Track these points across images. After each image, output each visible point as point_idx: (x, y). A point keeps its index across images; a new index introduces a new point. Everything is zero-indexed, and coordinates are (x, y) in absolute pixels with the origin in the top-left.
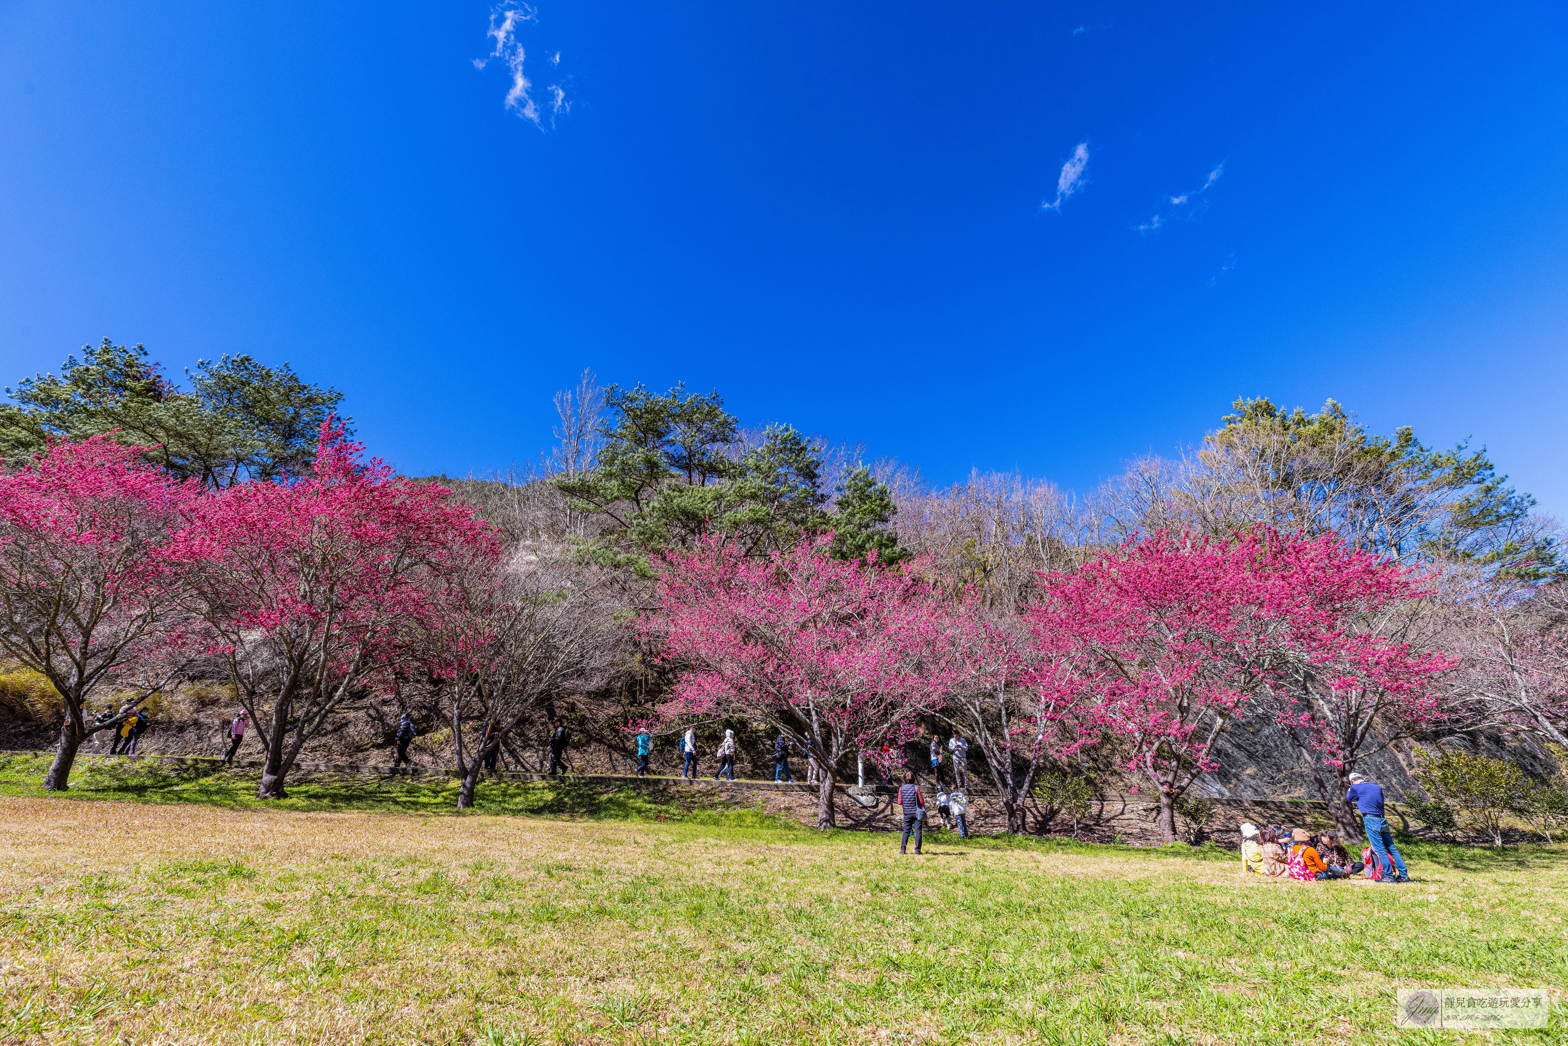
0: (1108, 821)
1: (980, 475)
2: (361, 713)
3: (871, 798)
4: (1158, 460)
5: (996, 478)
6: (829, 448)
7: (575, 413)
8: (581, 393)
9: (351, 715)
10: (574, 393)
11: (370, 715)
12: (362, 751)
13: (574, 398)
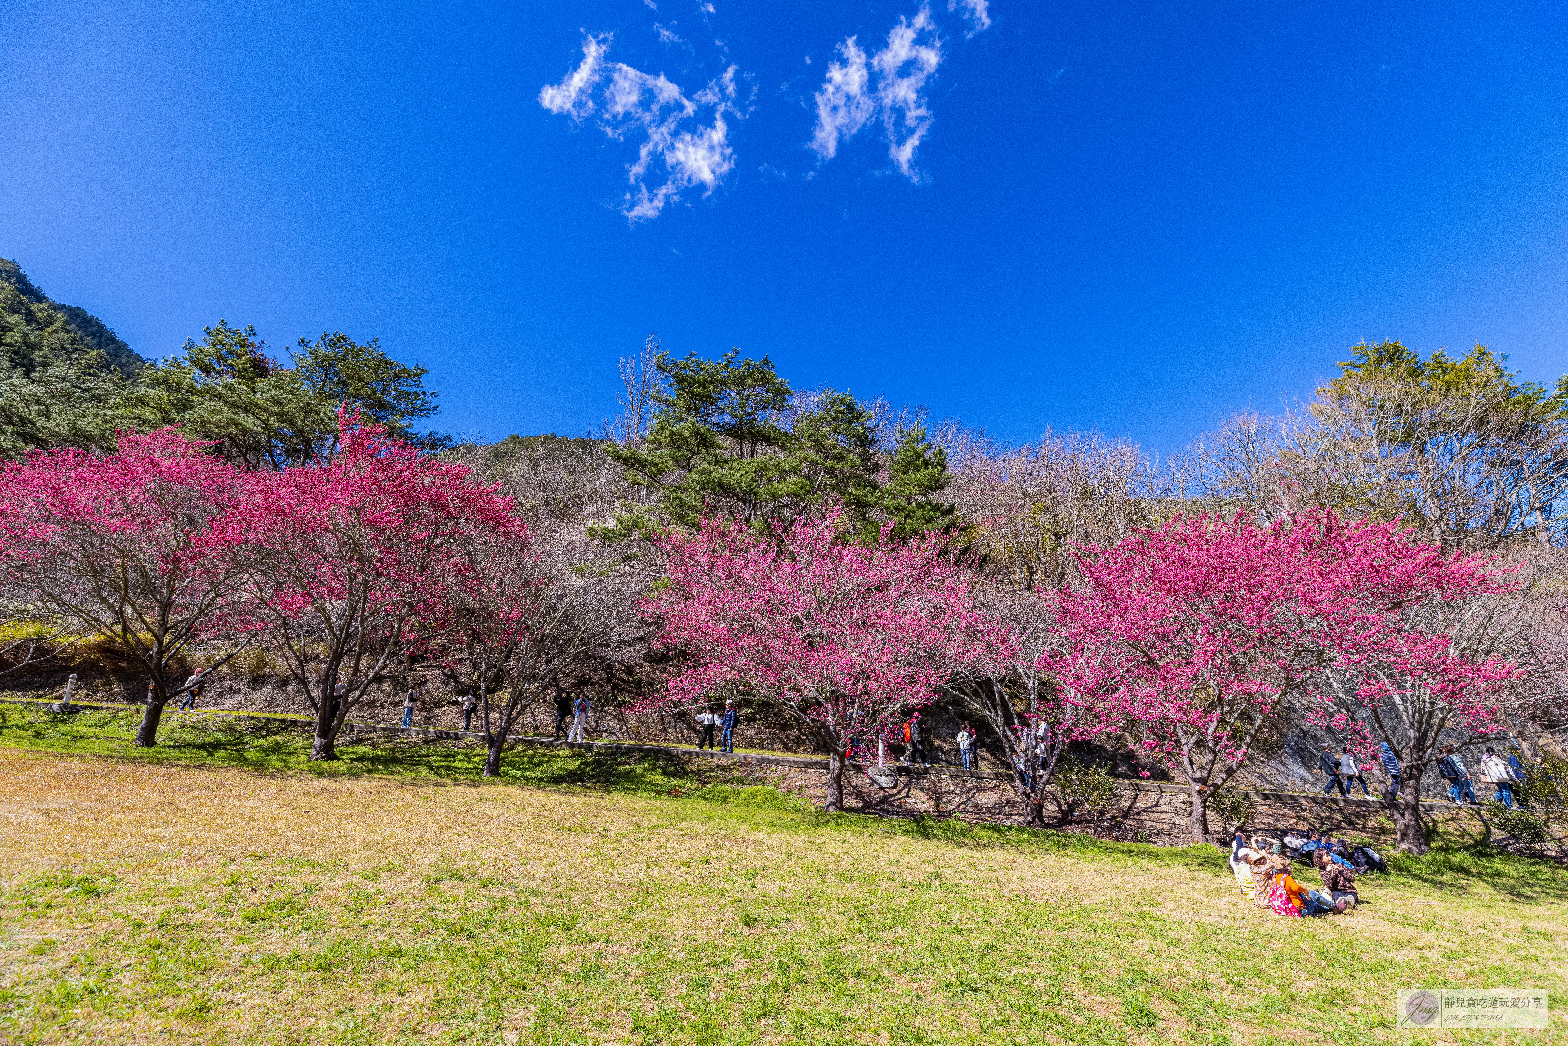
0: (1138, 813)
1: (1054, 435)
2: (437, 672)
3: (890, 779)
4: (1255, 416)
5: (1074, 437)
6: (889, 411)
7: (639, 379)
8: (644, 358)
9: (429, 673)
10: (638, 359)
11: (445, 674)
12: (439, 707)
13: (637, 364)
